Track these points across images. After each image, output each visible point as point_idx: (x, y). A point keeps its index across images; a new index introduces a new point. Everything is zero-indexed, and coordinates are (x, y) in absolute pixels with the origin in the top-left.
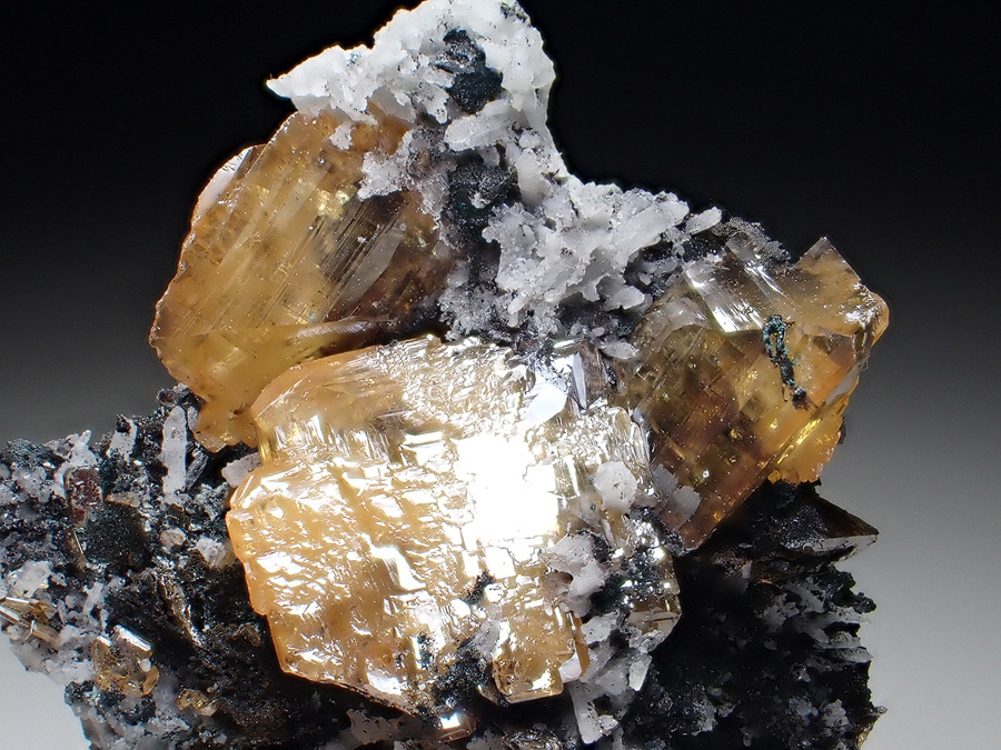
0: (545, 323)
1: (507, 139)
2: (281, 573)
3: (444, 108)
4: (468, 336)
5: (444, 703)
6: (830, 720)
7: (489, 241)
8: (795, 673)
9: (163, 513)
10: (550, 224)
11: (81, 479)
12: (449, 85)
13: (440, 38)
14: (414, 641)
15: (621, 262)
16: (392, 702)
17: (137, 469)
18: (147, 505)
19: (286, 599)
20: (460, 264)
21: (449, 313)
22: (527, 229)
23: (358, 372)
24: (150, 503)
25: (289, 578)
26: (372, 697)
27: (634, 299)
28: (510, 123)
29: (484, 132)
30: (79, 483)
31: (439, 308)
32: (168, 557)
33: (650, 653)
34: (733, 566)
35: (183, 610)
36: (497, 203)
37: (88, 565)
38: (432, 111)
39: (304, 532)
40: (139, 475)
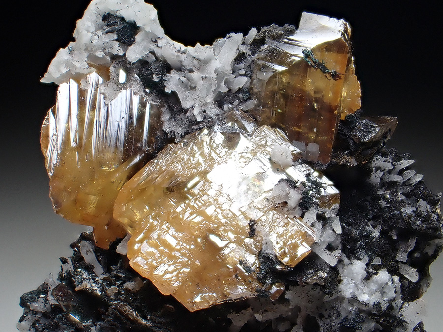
0: (213, 111)
1: (152, 47)
2: (166, 272)
3: (119, 48)
4: (184, 136)
5: (266, 283)
6: (422, 209)
7: (170, 92)
8: (397, 198)
9: (102, 284)
10: (191, 71)
11: (59, 291)
12: (116, 38)
13: (100, 21)
14: (239, 265)
15: (229, 69)
16: (244, 296)
17: (80, 272)
18: (93, 285)
19: (175, 282)
20: (163, 109)
21: (171, 132)
22: (183, 79)
23: (148, 176)
24: (94, 283)
25: (171, 273)
26: (235, 300)
27: (243, 81)
28: (150, 40)
29: (141, 48)
30: (60, 294)
31: (165, 132)
32: (115, 300)
33: (337, 215)
34: (348, 161)
35: (135, 314)
36: (164, 74)
37: (84, 324)
38: (115, 53)
39: (166, 250)
40: (83, 274)
